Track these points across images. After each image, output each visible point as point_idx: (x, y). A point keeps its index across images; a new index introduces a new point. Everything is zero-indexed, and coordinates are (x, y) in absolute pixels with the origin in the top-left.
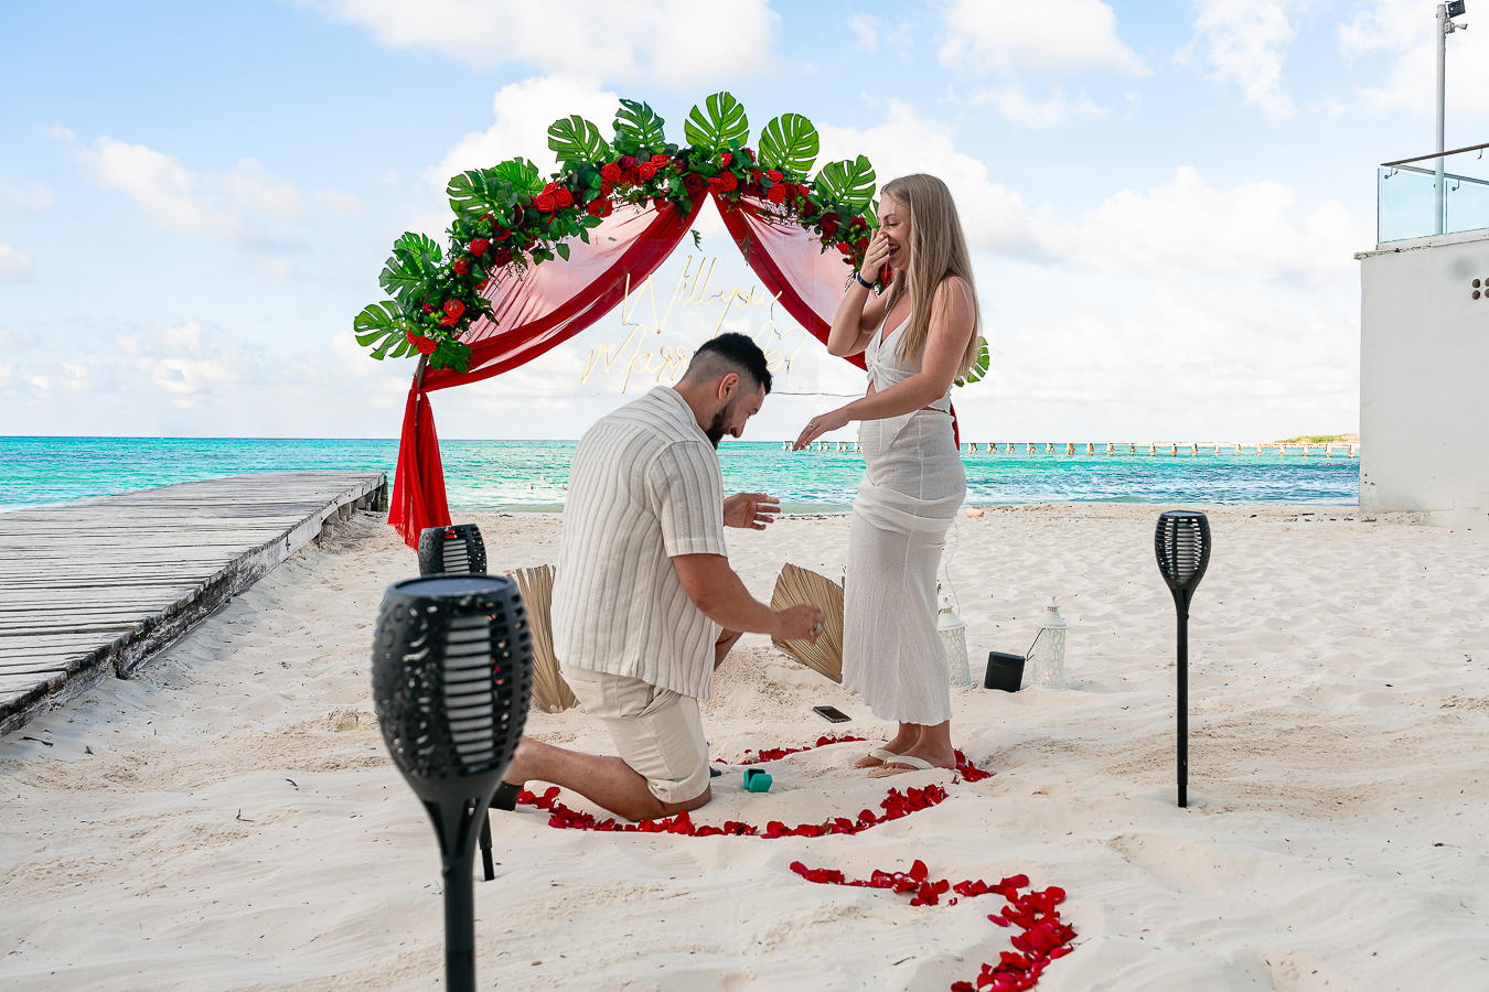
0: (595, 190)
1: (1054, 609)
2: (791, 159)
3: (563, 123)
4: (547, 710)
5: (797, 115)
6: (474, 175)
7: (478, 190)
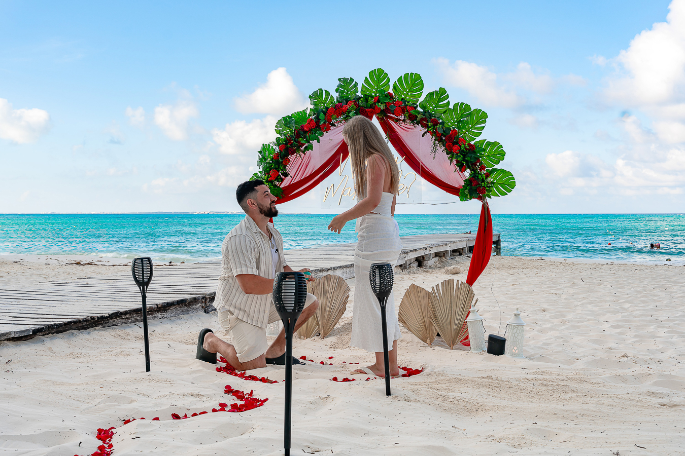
0: (323, 120)
1: (517, 315)
2: (409, 94)
3: (315, 93)
4: (300, 338)
5: (411, 73)
6: (285, 119)
7: (286, 125)
